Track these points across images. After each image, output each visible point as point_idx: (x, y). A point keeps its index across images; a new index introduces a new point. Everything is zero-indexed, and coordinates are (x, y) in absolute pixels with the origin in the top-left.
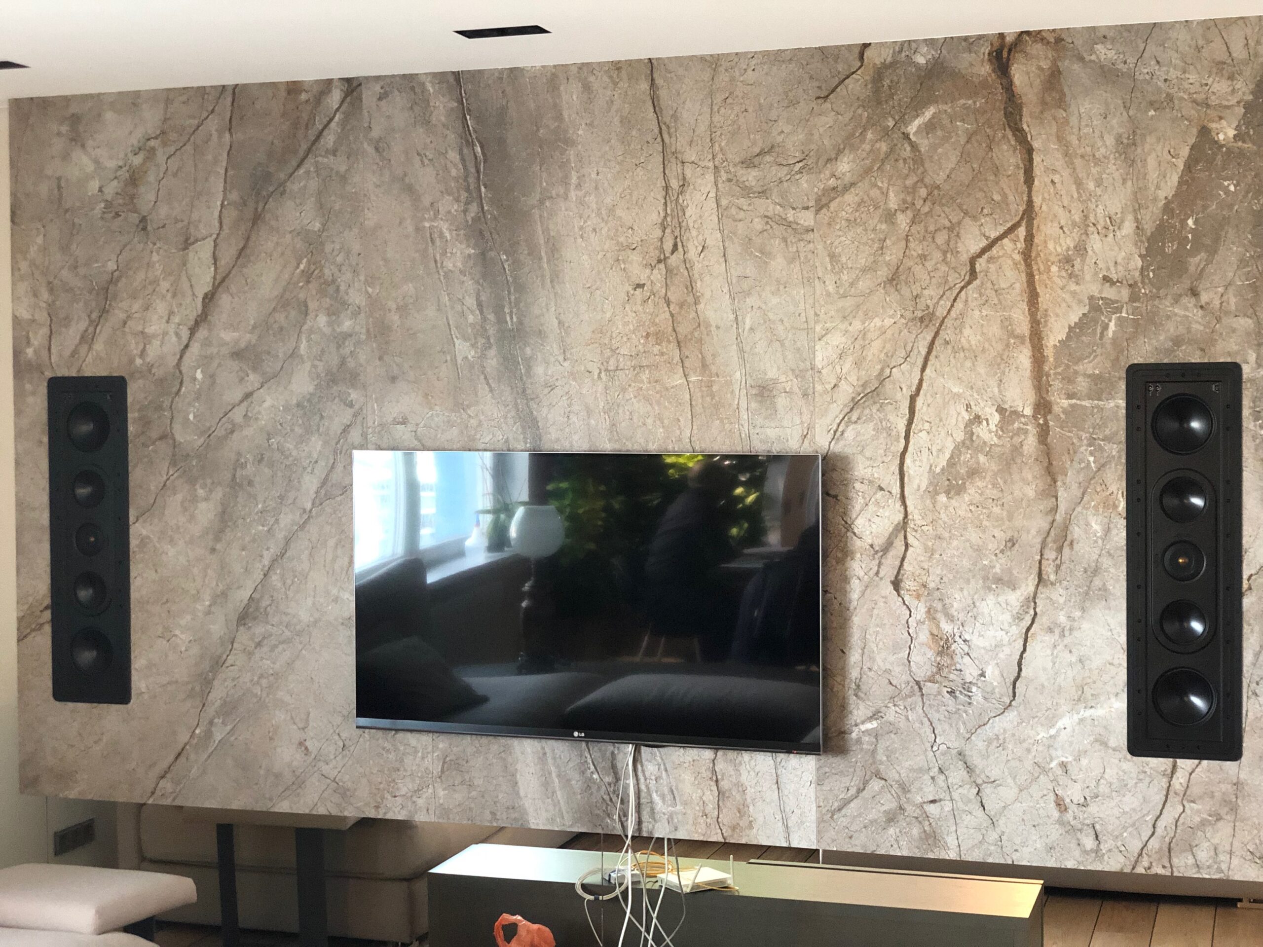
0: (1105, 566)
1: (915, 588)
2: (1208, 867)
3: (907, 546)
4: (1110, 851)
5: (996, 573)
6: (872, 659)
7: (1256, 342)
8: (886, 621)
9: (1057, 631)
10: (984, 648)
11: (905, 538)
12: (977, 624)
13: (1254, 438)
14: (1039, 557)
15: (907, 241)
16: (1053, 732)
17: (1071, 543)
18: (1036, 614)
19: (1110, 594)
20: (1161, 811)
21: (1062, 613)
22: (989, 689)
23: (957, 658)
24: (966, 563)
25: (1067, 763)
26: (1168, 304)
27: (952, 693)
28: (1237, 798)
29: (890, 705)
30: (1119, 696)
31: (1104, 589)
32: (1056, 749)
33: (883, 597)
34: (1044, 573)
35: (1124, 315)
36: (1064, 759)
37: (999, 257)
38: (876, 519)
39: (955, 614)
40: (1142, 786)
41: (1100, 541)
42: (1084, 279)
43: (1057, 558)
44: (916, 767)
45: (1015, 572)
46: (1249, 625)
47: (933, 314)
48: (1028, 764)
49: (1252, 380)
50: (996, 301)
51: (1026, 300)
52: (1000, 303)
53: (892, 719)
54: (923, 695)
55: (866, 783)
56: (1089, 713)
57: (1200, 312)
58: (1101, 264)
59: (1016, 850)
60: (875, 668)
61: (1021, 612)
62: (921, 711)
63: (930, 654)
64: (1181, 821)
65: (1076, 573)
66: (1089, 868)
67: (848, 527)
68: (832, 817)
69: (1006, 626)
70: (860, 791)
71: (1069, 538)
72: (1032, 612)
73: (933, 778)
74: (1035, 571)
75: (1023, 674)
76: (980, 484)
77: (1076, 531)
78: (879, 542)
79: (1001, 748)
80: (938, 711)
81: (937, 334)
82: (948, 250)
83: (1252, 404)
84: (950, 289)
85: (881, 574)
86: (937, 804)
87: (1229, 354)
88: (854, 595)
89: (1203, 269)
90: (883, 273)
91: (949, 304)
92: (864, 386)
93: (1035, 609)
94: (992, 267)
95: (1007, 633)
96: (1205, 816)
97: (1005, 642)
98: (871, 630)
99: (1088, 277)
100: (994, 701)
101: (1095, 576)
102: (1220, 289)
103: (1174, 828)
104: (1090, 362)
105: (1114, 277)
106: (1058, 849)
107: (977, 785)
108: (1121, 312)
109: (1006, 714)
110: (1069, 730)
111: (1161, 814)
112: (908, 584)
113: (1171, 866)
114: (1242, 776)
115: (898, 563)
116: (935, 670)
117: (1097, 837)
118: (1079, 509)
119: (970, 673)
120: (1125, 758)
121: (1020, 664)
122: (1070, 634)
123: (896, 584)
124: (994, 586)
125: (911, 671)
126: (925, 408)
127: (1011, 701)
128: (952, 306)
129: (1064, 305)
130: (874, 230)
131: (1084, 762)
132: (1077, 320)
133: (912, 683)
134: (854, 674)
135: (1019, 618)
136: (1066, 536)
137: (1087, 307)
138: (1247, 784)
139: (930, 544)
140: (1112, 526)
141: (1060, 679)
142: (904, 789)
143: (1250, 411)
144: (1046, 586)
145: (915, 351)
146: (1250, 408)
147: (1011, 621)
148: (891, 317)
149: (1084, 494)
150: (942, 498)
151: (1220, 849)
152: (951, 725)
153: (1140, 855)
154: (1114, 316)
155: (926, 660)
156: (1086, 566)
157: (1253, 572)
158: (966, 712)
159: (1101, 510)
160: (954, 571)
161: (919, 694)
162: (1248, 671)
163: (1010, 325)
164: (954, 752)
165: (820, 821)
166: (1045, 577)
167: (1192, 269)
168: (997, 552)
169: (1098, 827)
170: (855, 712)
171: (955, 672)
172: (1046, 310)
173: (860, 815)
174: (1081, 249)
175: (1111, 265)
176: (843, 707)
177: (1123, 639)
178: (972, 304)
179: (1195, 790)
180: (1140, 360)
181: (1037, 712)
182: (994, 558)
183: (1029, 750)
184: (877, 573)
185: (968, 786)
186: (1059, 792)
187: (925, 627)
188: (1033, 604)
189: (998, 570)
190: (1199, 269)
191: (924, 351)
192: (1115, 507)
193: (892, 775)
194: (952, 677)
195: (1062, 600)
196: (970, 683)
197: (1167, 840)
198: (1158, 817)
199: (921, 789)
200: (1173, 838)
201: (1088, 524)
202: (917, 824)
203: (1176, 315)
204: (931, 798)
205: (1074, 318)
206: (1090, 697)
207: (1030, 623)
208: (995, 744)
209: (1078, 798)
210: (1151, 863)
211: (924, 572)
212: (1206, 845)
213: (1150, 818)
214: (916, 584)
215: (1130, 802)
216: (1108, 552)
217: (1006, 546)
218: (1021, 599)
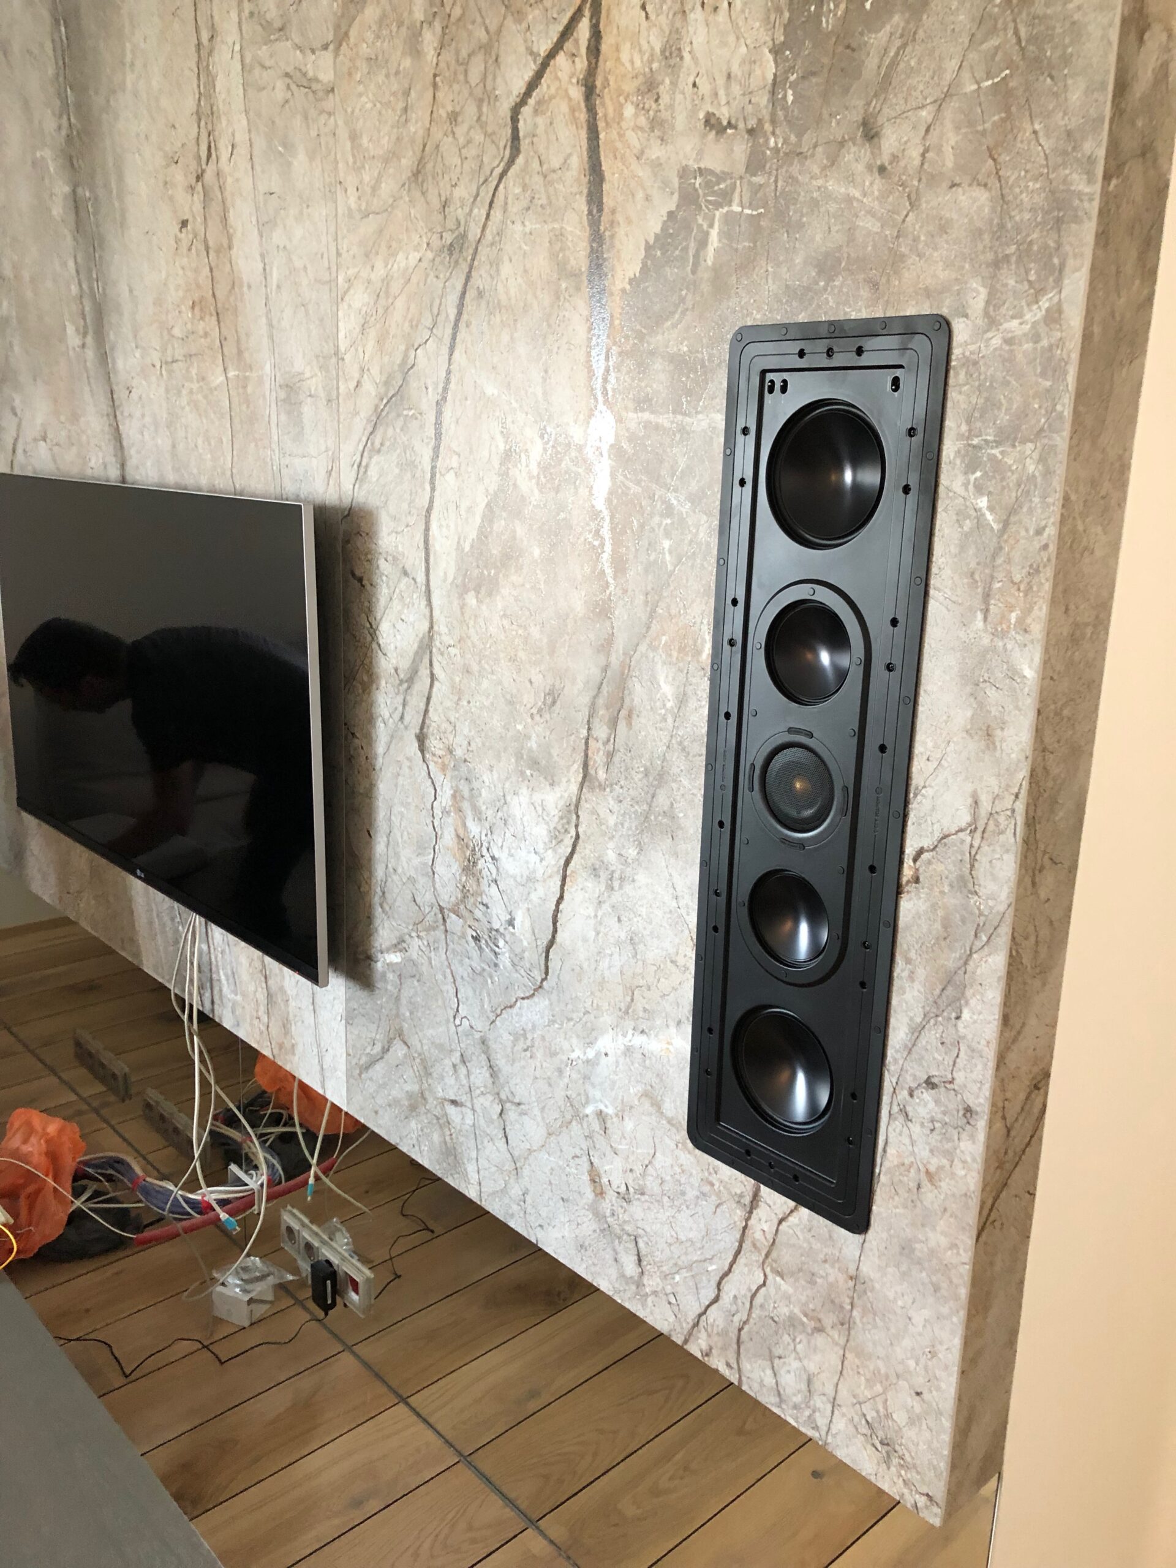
0: (675, 770)
1: (441, 753)
2: (796, 1407)
3: (433, 677)
4: (655, 1293)
5: (530, 750)
6: (397, 855)
7: (990, 256)
8: (410, 800)
9: (604, 875)
10: (514, 878)
11: (431, 664)
12: (508, 835)
13: (961, 515)
14: (584, 732)
15: (435, 85)
16: (591, 1054)
17: (629, 716)
18: (578, 837)
19: (679, 828)
20: (731, 1266)
21: (611, 845)
22: (518, 951)
23: (484, 883)
24: (496, 723)
25: (607, 1115)
26: (816, 169)
27: (476, 939)
28: (852, 1304)
29: (414, 934)
30: (683, 1026)
31: (670, 814)
32: (593, 1085)
33: (408, 759)
34: (591, 763)
35: (736, 208)
36: (602, 1107)
37: (551, 98)
38: (400, 625)
39: (484, 808)
40: (707, 1206)
41: (670, 720)
42: (673, 128)
43: (608, 740)
44: (438, 1041)
45: (554, 752)
46: (908, 961)
47: (463, 236)
48: (560, 1094)
49: (972, 363)
50: (544, 201)
51: (585, 191)
52: (550, 203)
53: (415, 956)
54: (446, 931)
55: (390, 1041)
56: (638, 1040)
57: (878, 185)
58: (705, 87)
59: (541, 1226)
60: (400, 870)
61: (559, 827)
62: (444, 956)
63: (456, 868)
64: (759, 1299)
65: (633, 773)
66: (627, 1305)
67: (373, 632)
68: (360, 1075)
69: (540, 847)
70: (385, 1050)
71: (627, 701)
72: (573, 833)
73: (454, 1066)
74: (579, 758)
75: (559, 937)
76: (514, 578)
77: (638, 692)
78: (405, 664)
79: (528, 1054)
80: (461, 962)
81: (468, 277)
82: (486, 97)
83: (964, 428)
84: (486, 181)
85: (407, 718)
86: (459, 1109)
87: (928, 293)
88: (380, 748)
89: (894, 63)
90: (408, 161)
91: (484, 213)
92: (387, 383)
93: (577, 826)
94: (540, 121)
95: (542, 860)
96: (797, 1311)
97: (539, 875)
98: (395, 810)
99: (680, 121)
100: (522, 972)
101: (659, 786)
102: (924, 113)
103: (748, 1305)
104: (674, 326)
105: (724, 114)
106: (589, 1253)
107: (501, 1101)
108: (730, 204)
109: (536, 999)
110: (611, 1059)
111: (730, 1270)
112: (434, 744)
113: (739, 1370)
114: (867, 1269)
115: (422, 706)
116: (459, 896)
117: (640, 1260)
118: (643, 648)
119: (498, 916)
120: (684, 1144)
121: (555, 922)
122: (621, 887)
123: (421, 739)
124: (528, 772)
125: (435, 889)
126: (453, 426)
127: (543, 980)
128: (488, 215)
129: (640, 195)
130: (397, 73)
131: (629, 1125)
132: (657, 228)
133: (436, 909)
134: (379, 872)
135: (556, 837)
136: (623, 699)
137: (676, 196)
138: (873, 1289)
139: (457, 679)
140: (689, 689)
141: (604, 964)
142: (425, 1068)
143: (960, 444)
144: (592, 789)
145: (442, 318)
146: (960, 437)
147: (547, 840)
148: (417, 248)
149: (652, 615)
150: (471, 599)
151: (817, 1385)
152: (475, 991)
153: (696, 1324)
154: (717, 213)
155: (450, 875)
156: (648, 764)
157: (926, 843)
158: (491, 977)
159: (675, 654)
160: (483, 735)
161: (442, 927)
162: (896, 1061)
163: (562, 249)
164: (477, 1036)
165: (349, 1075)
166: (592, 771)
167: (871, 64)
168: (534, 711)
169: (641, 1245)
170: (381, 932)
171: (481, 907)
172: (613, 212)
173: (383, 1086)
174: (672, 53)
175: (721, 81)
176: (370, 918)
177: (692, 920)
178: (514, 208)
179: (785, 1256)
180: (756, 318)
181: (573, 1011)
182: (529, 720)
183: (560, 1071)
184: (402, 718)
185: (491, 1098)
186: (595, 1160)
187: (450, 820)
188: (574, 817)
189: (533, 744)
190: (887, 61)
191: (452, 312)
192: (699, 653)
193: (414, 1041)
194: (478, 914)
195: (612, 820)
196: (497, 931)
197: (736, 1319)
198: (726, 1274)
199: (442, 1078)
200: (745, 1323)
201: (653, 680)
202: (437, 1127)
203: (829, 196)
204: (453, 1098)
205: (654, 225)
206: (641, 1014)
207: (569, 850)
208: (521, 1045)
209: (618, 1182)
210: (711, 1349)
211: (450, 728)
212: (796, 1364)
213: (715, 1268)
214: (441, 746)
215: (688, 1227)
216: (680, 743)
217: (544, 703)
218: (561, 803)
